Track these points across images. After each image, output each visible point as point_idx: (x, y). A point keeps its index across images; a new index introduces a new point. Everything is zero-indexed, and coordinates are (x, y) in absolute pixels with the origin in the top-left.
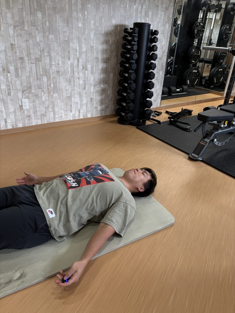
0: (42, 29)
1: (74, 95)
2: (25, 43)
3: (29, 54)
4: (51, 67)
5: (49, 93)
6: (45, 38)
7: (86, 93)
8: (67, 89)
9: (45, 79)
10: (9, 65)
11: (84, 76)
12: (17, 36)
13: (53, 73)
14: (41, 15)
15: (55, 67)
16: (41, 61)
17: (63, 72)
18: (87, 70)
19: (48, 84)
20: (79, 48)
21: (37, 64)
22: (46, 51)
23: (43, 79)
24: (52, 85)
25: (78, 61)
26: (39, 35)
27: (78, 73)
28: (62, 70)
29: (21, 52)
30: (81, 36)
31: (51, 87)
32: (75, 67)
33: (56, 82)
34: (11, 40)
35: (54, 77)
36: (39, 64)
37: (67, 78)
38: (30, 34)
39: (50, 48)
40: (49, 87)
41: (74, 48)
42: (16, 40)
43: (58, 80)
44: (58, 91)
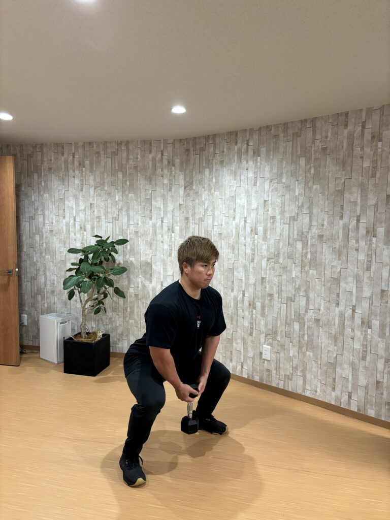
0: (301, 262)
1: (341, 364)
2: (278, 278)
3: (280, 292)
4: (307, 312)
5: (300, 347)
6: (303, 274)
7: (365, 367)
8: (329, 349)
9: (296, 326)
10: (256, 300)
11: (364, 338)
12: (270, 269)
13: (309, 321)
14: (301, 246)
15: (313, 313)
16: (294, 302)
17: (326, 323)
18: (371, 329)
19: (300, 334)
20: (356, 291)
21: (289, 304)
22: (302, 289)
23: (294, 326)
24: (306, 338)
25: (354, 311)
26: (296, 269)
27: (353, 330)
28: (323, 319)
29: (271, 287)
30: (362, 273)
31: (303, 339)
32: (346, 319)
33: (313, 335)
34: (263, 273)
35: (311, 326)
36: (291, 305)
37: (331, 333)
38: (285, 268)
39: (309, 287)
40: (301, 340)
41: (348, 290)
42: (268, 274)
43: (316, 333)
44: (314, 349)
